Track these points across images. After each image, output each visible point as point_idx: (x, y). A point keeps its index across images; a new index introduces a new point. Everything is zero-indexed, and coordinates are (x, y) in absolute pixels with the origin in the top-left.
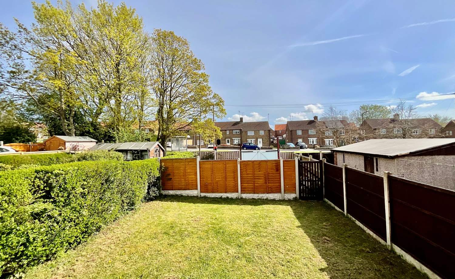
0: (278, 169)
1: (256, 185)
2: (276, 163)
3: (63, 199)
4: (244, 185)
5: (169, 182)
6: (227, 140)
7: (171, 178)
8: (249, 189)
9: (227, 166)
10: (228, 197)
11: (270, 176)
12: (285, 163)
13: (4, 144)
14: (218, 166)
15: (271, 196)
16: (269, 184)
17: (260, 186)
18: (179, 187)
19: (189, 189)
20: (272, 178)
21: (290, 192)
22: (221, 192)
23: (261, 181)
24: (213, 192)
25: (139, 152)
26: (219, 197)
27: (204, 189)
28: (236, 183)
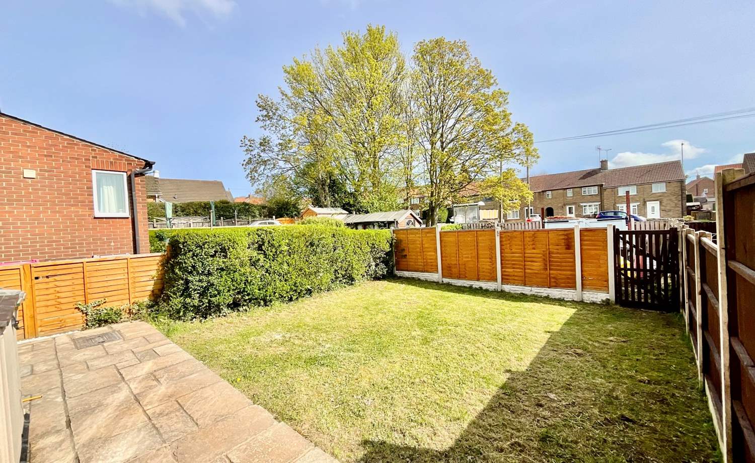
0: (569, 246)
1: (527, 271)
2: (565, 235)
3: (271, 254)
4: (507, 270)
5: (404, 260)
6: (568, 207)
7: (406, 255)
8: (516, 278)
9: (480, 238)
10: (481, 288)
11: (553, 257)
12: (586, 233)
13: (276, 218)
14: (466, 239)
15: (555, 293)
16: (552, 272)
17: (535, 273)
18: (415, 268)
19: (427, 271)
20: (556, 262)
21: (595, 289)
22: (471, 279)
23: (537, 266)
24: (459, 278)
25: (386, 224)
26: (468, 286)
27: (448, 271)
28: (494, 266)
